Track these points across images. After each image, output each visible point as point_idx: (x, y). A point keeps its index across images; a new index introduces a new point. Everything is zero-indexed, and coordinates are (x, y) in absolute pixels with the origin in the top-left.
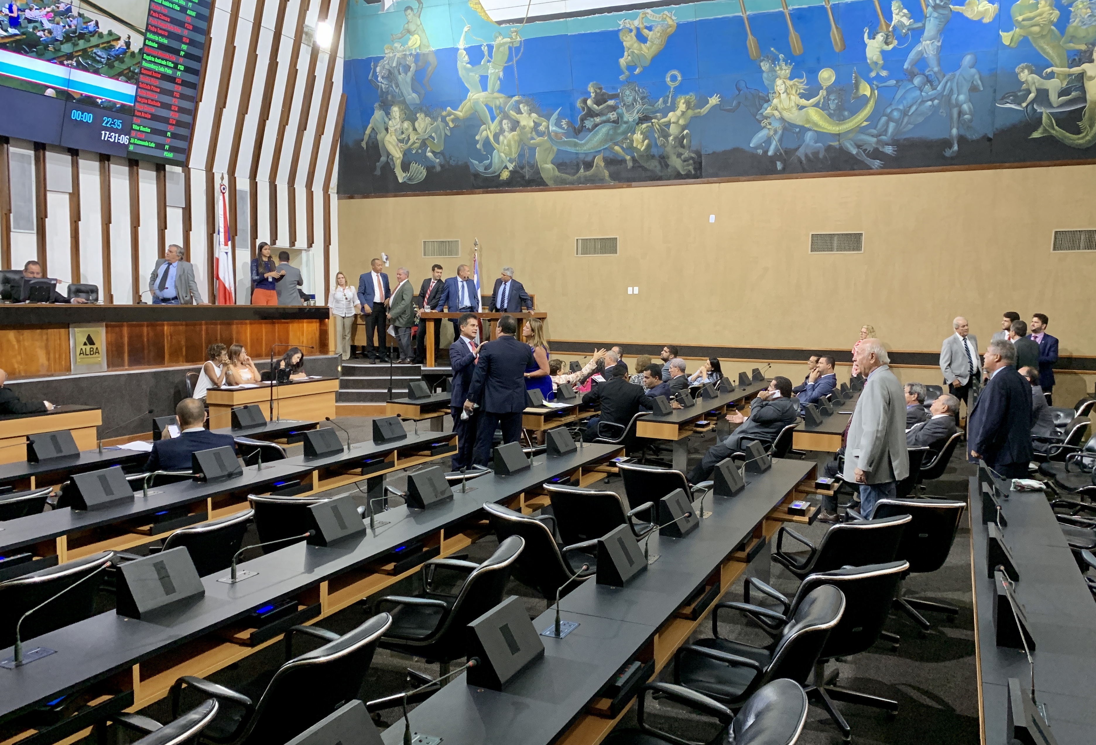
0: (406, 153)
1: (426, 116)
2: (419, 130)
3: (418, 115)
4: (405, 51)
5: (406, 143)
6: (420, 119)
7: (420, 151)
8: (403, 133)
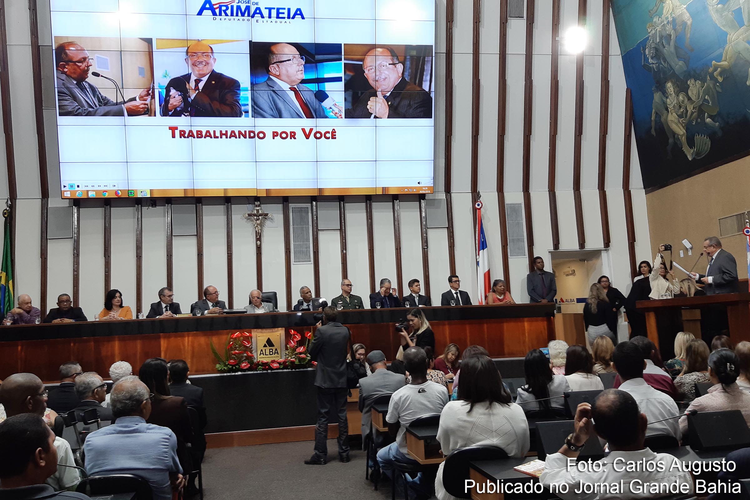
0: (688, 127)
1: (695, 81)
2: (693, 98)
3: (689, 82)
4: (662, 22)
5: (686, 116)
6: (691, 85)
7: (699, 120)
8: (680, 107)
